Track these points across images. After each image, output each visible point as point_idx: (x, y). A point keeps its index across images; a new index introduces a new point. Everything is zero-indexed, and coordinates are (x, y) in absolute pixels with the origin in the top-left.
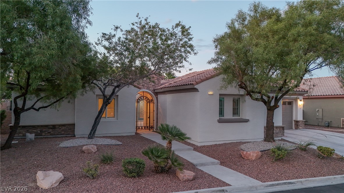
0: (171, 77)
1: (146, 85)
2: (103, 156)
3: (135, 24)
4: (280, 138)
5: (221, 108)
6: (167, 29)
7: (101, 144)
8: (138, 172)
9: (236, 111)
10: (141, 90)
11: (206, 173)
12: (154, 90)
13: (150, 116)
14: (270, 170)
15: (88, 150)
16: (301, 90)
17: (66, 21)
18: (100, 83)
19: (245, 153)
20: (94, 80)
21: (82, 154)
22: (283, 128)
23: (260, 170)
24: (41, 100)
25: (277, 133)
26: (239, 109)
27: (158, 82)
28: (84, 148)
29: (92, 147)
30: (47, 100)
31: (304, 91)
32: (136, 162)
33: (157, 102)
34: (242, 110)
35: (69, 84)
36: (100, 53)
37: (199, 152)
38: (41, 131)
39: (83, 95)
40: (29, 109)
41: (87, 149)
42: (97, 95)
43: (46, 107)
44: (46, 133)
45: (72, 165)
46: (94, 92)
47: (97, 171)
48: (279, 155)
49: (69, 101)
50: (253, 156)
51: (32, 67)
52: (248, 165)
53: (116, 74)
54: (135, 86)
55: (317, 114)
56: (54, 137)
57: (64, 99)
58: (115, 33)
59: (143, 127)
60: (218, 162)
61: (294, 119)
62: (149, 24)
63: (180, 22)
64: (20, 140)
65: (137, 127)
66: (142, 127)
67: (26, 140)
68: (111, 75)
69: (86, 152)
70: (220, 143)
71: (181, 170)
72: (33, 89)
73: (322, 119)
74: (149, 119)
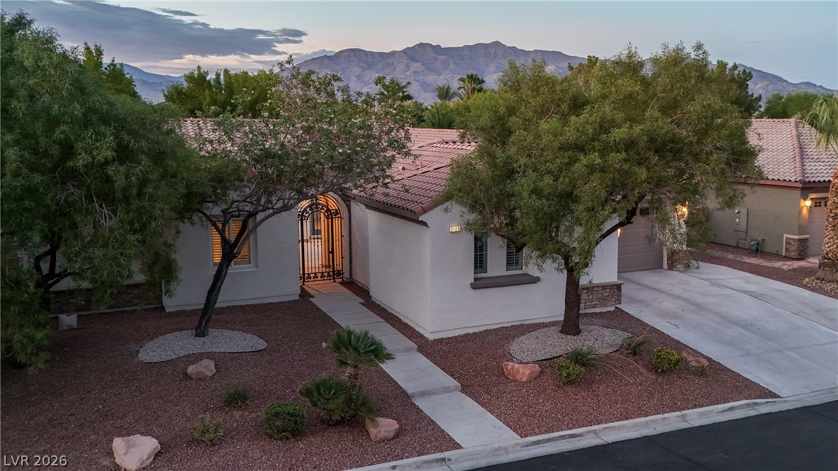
4: (612, 308)
7: (222, 350)
9: (513, 259)
11: (426, 417)
13: (333, 249)
14: (548, 406)
15: (199, 372)
19: (510, 365)
21: (187, 383)
22: (619, 287)
23: (529, 406)
25: (605, 298)
28: (190, 369)
29: (206, 367)
32: (289, 413)
33: (350, 217)
37: (427, 355)
41: (196, 371)
45: (170, 412)
50: (523, 374)
52: (510, 393)
55: (737, 220)
59: (319, 275)
60: (456, 386)
65: (304, 274)
66: (316, 275)
67: (61, 328)
69: (193, 376)
73: (746, 232)
74: (331, 255)
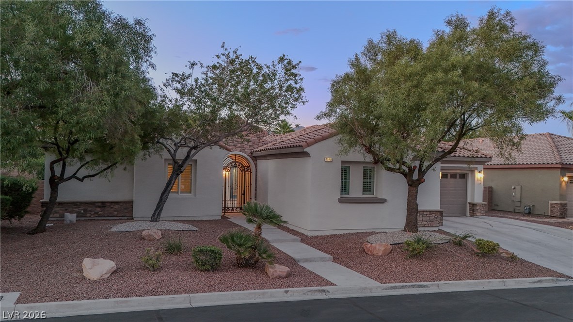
0: (288, 130)
1: (239, 145)
2: (169, 244)
3: (221, 56)
4: (436, 229)
5: (346, 182)
6: (265, 65)
7: (167, 229)
8: (212, 264)
9: (367, 186)
10: (231, 153)
11: (308, 270)
12: (252, 153)
13: (244, 192)
14: (400, 269)
15: (150, 235)
16: (479, 156)
17: (122, 68)
18: (169, 141)
19: (369, 245)
20: (160, 138)
21: (141, 242)
22: (441, 213)
23: (385, 269)
24: (86, 165)
25: (432, 220)
26: (372, 184)
27: (258, 141)
28: (144, 233)
29: (155, 233)
30: (95, 166)
31: (486, 157)
32: (211, 250)
33: (256, 171)
34: (376, 185)
35: (124, 146)
36: (170, 98)
37: (308, 244)
38: (85, 210)
39: (145, 159)
40: (70, 178)
41: (148, 234)
42: (165, 159)
43: (93, 176)
44: (93, 213)
45: (127, 254)
46: (161, 156)
47: (159, 261)
48: (414, 249)
49: (126, 167)
50: (379, 250)
51: (80, 127)
52: (370, 262)
53: (193, 130)
54: (221, 147)
55: (514, 194)
56: (103, 220)
57: (117, 165)
58: (190, 71)
59: (234, 209)
60: (330, 258)
61: (469, 200)
62: (241, 57)
63: (284, 56)
64: (56, 222)
65: (225, 208)
66: (232, 209)
67: (65, 222)
68: (186, 130)
69: (146, 238)
70: (342, 232)
71: (271, 263)
72: (80, 153)
73: (521, 202)
74: (243, 196)
